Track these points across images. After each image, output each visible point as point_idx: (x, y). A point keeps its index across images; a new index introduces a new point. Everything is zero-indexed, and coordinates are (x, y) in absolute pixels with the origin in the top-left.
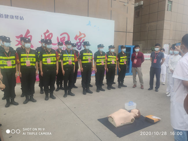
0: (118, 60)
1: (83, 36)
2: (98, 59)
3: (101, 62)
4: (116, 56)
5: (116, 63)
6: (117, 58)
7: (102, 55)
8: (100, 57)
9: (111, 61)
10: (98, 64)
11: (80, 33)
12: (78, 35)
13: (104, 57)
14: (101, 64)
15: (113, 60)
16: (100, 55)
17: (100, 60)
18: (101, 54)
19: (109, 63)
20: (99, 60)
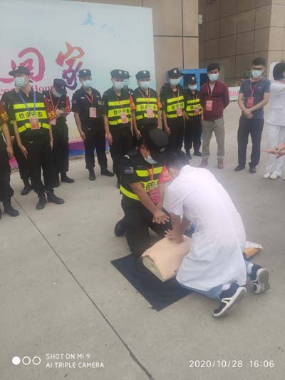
0: (161, 106)
1: (76, 53)
2: (112, 108)
3: (119, 117)
4: (157, 98)
5: (157, 116)
6: (159, 103)
7: (120, 99)
8: (117, 103)
9: (145, 112)
10: (114, 123)
11: (68, 46)
12: (65, 51)
13: (127, 102)
14: (120, 121)
15: (149, 108)
16: (115, 98)
17: (117, 110)
18: (119, 95)
19: (140, 117)
20: (115, 112)
